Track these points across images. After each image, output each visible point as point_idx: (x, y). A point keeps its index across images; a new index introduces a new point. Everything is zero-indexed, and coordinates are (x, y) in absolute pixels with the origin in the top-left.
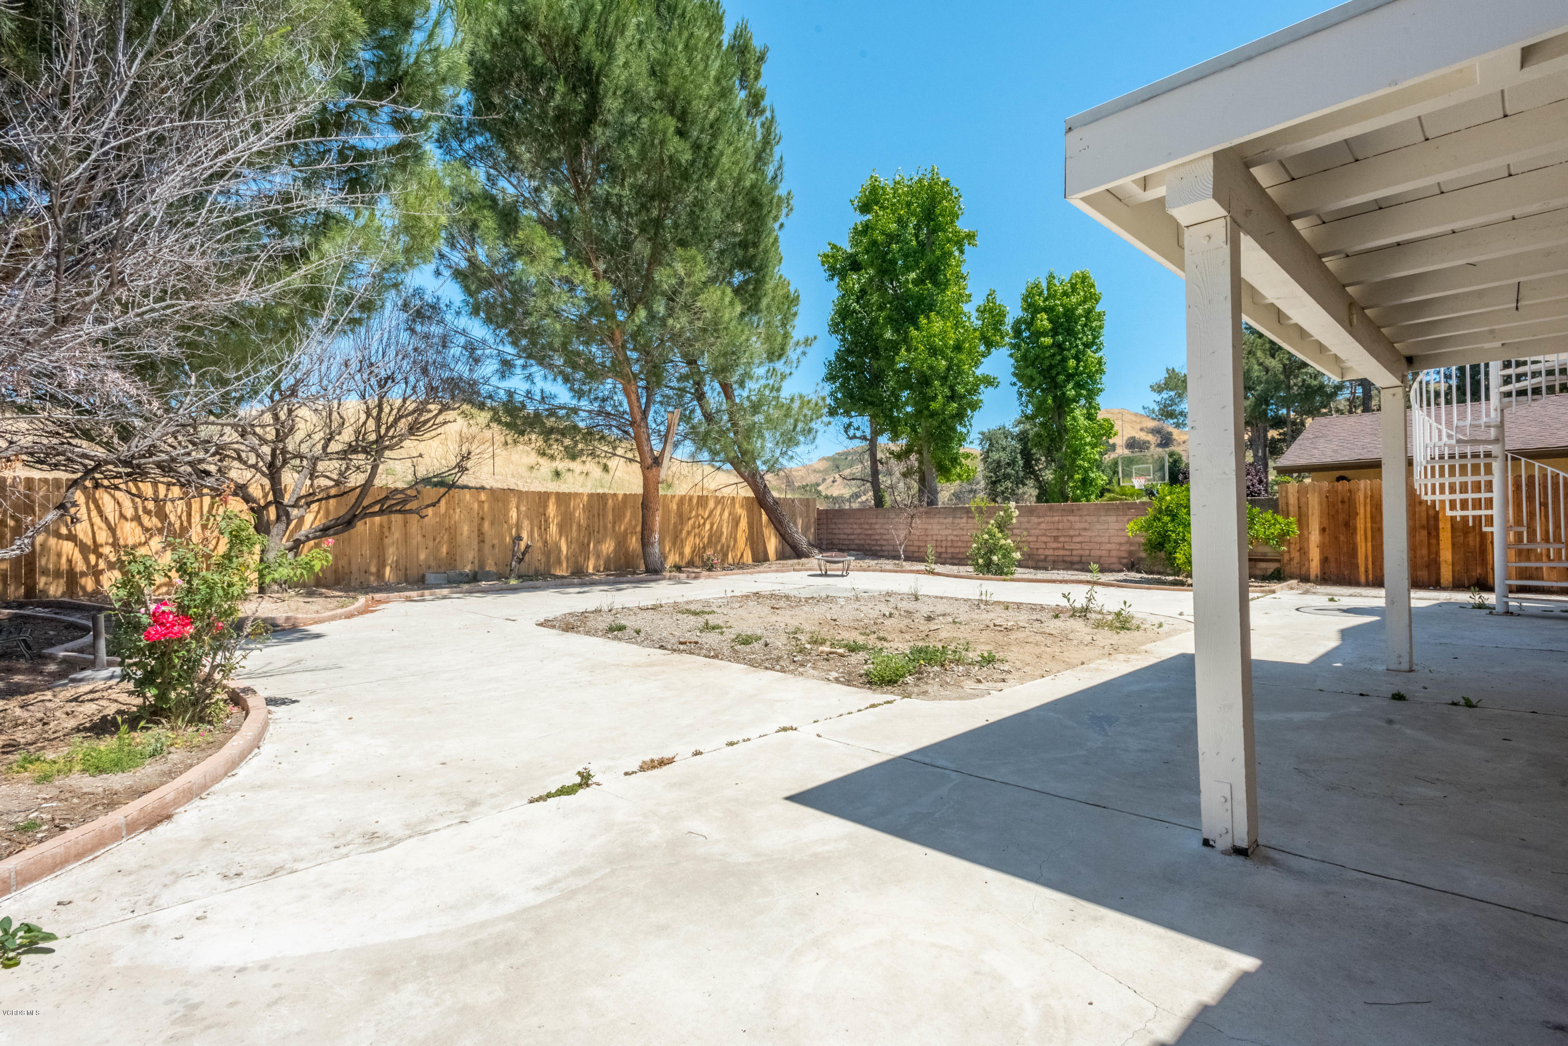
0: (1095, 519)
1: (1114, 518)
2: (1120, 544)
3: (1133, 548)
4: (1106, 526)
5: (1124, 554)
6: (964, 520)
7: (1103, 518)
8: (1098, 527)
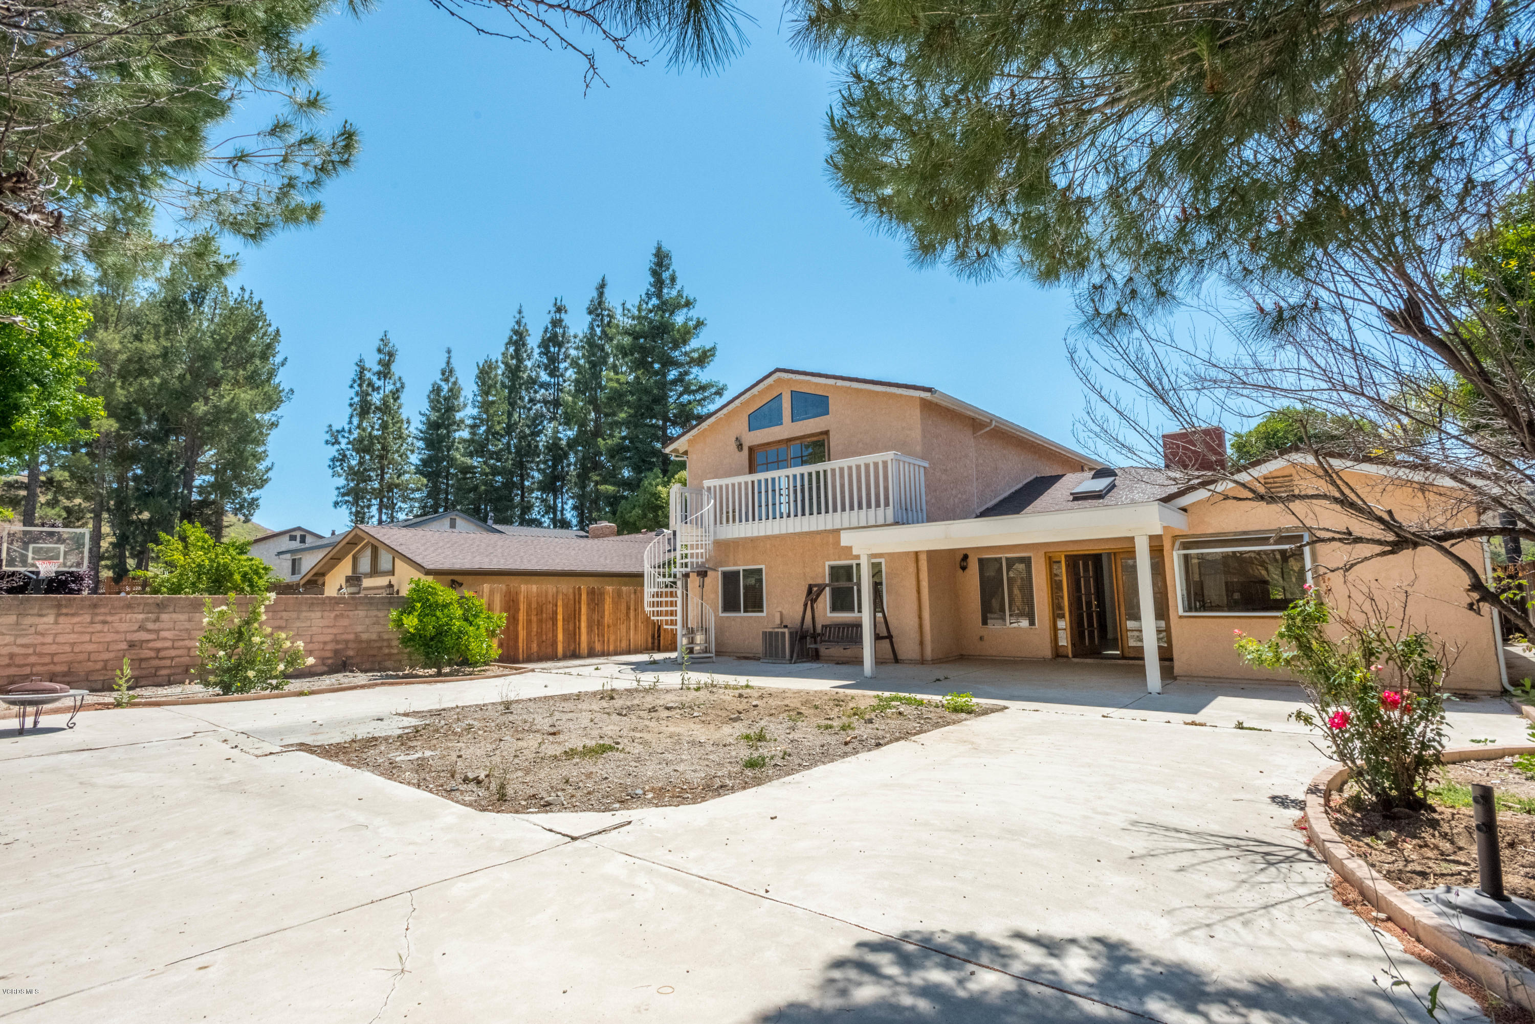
0: (294, 615)
1: (319, 614)
2: (325, 643)
3: (340, 646)
4: (308, 624)
5: (328, 654)
6: (50, 619)
7: (304, 614)
8: (298, 624)
